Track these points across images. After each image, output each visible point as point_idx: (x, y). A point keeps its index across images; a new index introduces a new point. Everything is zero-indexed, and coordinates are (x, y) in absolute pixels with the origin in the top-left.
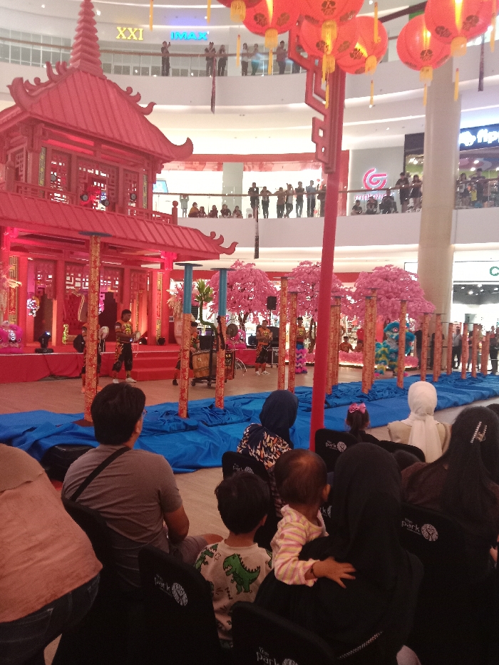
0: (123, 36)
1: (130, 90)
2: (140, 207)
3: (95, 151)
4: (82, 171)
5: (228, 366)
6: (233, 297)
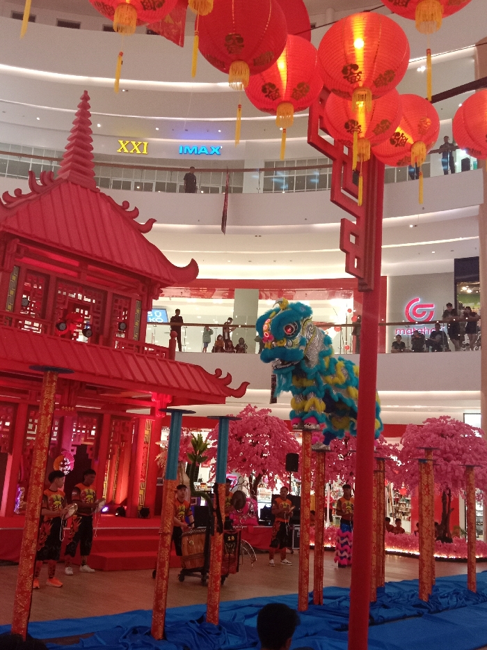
0: (125, 148)
1: (126, 204)
2: (129, 338)
3: (79, 272)
4: (61, 295)
5: (229, 553)
6: (241, 453)
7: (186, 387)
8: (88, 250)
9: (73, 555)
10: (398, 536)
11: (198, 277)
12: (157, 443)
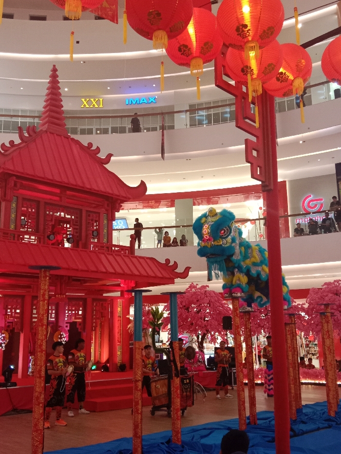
0: (86, 105)
1: (90, 145)
2: (101, 241)
3: (61, 197)
4: (49, 215)
5: (186, 392)
6: (190, 319)
7: (145, 274)
8: (66, 180)
9: (73, 402)
10: (310, 371)
11: (148, 193)
12: (127, 316)
